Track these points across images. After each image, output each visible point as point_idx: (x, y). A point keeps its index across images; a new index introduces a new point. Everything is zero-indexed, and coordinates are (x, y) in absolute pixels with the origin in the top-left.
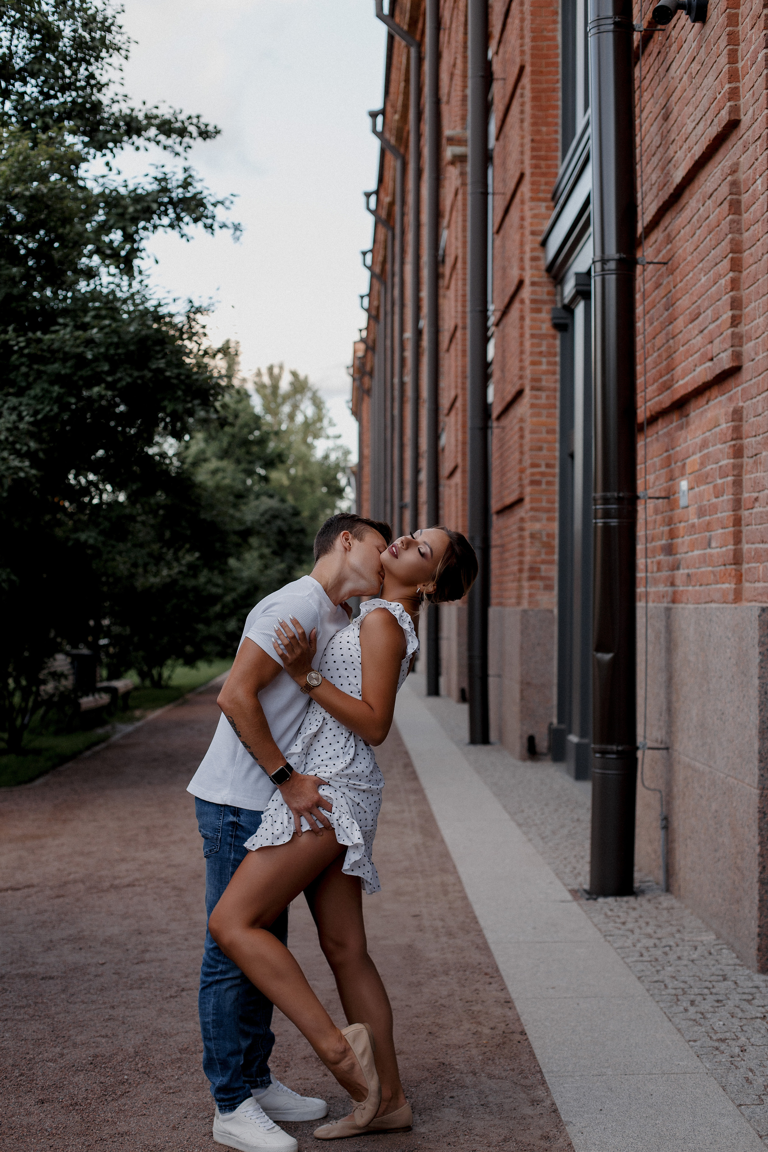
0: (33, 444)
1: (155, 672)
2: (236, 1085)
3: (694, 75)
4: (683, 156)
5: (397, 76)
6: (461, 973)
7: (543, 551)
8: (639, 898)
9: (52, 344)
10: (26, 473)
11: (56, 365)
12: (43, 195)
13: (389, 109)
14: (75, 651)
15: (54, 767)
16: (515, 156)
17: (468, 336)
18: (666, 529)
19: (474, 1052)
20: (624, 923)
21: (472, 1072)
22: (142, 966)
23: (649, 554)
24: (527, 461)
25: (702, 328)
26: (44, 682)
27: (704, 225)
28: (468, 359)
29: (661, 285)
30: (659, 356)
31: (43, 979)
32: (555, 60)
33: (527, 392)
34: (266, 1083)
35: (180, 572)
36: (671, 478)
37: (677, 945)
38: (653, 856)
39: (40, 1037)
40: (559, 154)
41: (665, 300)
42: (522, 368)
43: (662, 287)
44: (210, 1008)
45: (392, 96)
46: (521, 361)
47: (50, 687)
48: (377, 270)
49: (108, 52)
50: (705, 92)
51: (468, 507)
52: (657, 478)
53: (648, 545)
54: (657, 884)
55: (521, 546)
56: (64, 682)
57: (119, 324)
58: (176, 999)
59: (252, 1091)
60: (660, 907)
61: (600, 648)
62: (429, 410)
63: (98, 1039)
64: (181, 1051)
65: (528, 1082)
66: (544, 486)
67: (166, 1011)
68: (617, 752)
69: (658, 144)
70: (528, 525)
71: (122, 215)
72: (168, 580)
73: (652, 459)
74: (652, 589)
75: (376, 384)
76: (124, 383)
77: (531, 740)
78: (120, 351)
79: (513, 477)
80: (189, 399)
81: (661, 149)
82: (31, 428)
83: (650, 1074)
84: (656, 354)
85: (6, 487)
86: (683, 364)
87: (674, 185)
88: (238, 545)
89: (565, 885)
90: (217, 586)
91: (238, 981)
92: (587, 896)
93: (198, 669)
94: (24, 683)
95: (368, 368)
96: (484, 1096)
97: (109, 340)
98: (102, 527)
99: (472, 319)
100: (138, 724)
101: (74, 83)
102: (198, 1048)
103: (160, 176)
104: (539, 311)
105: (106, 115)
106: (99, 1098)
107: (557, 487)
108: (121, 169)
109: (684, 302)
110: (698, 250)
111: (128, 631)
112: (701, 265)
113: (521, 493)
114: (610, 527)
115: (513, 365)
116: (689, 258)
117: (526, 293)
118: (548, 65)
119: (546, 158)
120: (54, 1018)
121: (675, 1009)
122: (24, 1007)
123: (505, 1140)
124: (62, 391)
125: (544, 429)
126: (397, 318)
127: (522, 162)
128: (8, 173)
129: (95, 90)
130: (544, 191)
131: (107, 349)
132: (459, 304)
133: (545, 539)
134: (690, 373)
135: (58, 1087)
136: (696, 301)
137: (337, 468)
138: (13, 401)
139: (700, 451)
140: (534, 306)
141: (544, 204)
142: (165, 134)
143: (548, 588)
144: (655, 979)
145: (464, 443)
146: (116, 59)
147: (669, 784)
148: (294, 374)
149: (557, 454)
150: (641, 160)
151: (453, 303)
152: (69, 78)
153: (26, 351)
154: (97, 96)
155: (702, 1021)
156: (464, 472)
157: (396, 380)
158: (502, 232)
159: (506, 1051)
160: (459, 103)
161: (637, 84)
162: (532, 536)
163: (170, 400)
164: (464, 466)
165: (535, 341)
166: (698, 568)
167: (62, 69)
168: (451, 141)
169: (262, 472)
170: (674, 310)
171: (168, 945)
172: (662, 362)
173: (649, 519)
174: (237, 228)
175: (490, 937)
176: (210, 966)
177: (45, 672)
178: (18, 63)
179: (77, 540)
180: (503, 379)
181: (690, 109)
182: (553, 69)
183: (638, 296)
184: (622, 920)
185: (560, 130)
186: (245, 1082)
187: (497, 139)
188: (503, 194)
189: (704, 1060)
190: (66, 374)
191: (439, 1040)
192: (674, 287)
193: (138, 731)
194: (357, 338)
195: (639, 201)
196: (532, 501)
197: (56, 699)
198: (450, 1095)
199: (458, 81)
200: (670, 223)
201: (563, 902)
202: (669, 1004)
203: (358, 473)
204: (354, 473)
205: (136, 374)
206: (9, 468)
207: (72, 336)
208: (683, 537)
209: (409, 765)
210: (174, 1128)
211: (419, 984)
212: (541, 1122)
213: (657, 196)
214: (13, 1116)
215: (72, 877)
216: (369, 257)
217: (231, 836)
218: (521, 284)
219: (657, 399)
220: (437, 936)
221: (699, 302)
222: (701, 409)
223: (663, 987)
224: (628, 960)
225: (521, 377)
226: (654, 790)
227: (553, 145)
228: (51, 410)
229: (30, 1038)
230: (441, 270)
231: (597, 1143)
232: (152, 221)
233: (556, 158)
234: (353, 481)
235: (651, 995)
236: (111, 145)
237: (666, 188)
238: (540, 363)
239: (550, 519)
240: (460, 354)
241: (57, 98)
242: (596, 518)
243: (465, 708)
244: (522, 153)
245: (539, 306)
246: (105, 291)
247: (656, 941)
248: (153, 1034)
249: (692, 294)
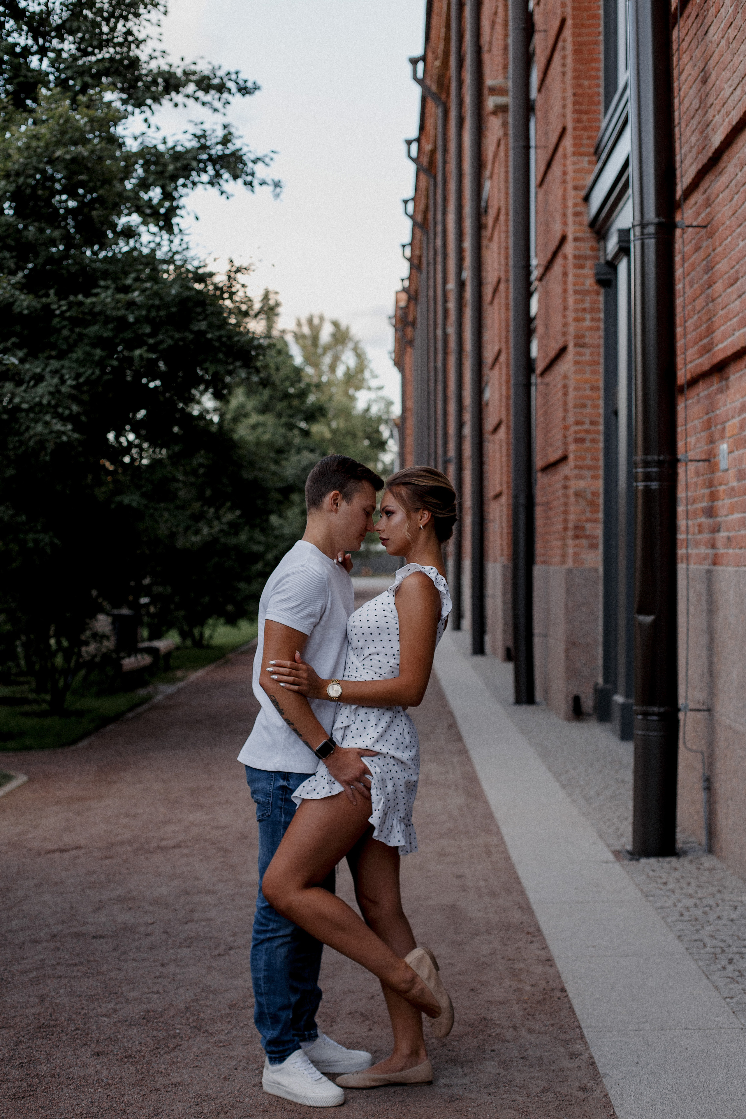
0: (75, 408)
1: (196, 631)
2: (286, 1038)
3: (731, 40)
4: (721, 120)
5: (438, 22)
6: (503, 932)
7: (588, 509)
8: (682, 859)
9: (94, 307)
10: (69, 437)
11: (96, 328)
12: (84, 158)
13: (430, 56)
14: (115, 612)
15: (97, 729)
16: (557, 109)
17: (511, 290)
18: (707, 491)
19: (515, 1007)
20: (665, 884)
21: (512, 1027)
22: (191, 926)
23: (691, 515)
24: (571, 419)
25: (740, 293)
26: (87, 643)
27: (742, 190)
28: (511, 313)
29: (700, 247)
30: (700, 318)
31: (94, 937)
32: (595, 12)
33: (571, 349)
34: (313, 1037)
35: (222, 531)
36: (711, 441)
37: (718, 905)
38: (696, 817)
39: (93, 993)
40: (602, 108)
41: (704, 263)
42: (565, 325)
43: (701, 250)
44: (261, 964)
45: (433, 42)
46: (565, 317)
47: (92, 648)
48: (419, 218)
49: (145, 8)
50: (741, 58)
51: (512, 463)
52: (698, 441)
53: (689, 507)
54: (700, 844)
55: (566, 504)
56: (106, 643)
57: (161, 286)
58: (224, 957)
59: (301, 1044)
60: (702, 867)
61: (642, 610)
62: (473, 365)
63: (150, 995)
64: (232, 1006)
65: (567, 1037)
66: (588, 444)
67: (216, 969)
68: (659, 714)
69: (697, 107)
70: (572, 483)
71: (161, 174)
72: (209, 539)
73: (693, 421)
74: (693, 551)
75: (419, 335)
76: (165, 345)
77: (577, 701)
78: (162, 313)
79: (557, 434)
80: (230, 360)
81: (700, 112)
82: (74, 392)
83: (686, 1029)
84: (696, 317)
85: (49, 450)
86: (722, 328)
87: (713, 149)
88: (280, 503)
89: (608, 846)
90: (259, 543)
91: (288, 939)
92: (629, 857)
93: (239, 628)
94: (65, 643)
95: (410, 318)
96: (523, 1050)
97: (150, 302)
98: (144, 490)
99: (515, 275)
100: (181, 684)
101: (111, 40)
102: (246, 1004)
103: (199, 133)
104: (582, 266)
105: (144, 72)
106: (152, 1051)
107: (601, 445)
108: (159, 125)
109: (722, 266)
110: (736, 215)
111: (169, 590)
112: (739, 230)
113: (566, 451)
114: (651, 489)
115: (557, 320)
116: (728, 223)
117: (569, 249)
118: (589, 18)
119: (587, 112)
120: (106, 975)
121: (713, 967)
122: (75, 965)
123: (543, 1091)
124: (104, 354)
125: (588, 386)
126: (439, 267)
127: (564, 116)
128: (48, 136)
129: (133, 46)
130: (587, 146)
131: (149, 311)
132: (503, 257)
133: (589, 497)
134: (729, 337)
135: (113, 1040)
136: (734, 266)
137: (379, 420)
138: (55, 364)
139: (739, 415)
140: (577, 262)
141: (586, 159)
142: (203, 90)
143: (593, 546)
144: (695, 938)
145: (508, 398)
146: (155, 15)
147: (711, 745)
148: (336, 324)
149: (601, 411)
150: (679, 123)
151: (496, 256)
152: (107, 34)
153: (68, 314)
154: (135, 52)
155: (739, 979)
156: (508, 427)
157: (439, 332)
158: (545, 186)
159: (546, 1007)
160: (500, 52)
161: (675, 46)
162: (577, 494)
163: (211, 362)
164: (508, 421)
165: (579, 297)
166: (738, 531)
167: (100, 27)
168: (493, 90)
169: (303, 425)
170: (713, 274)
171: (216, 905)
172: (701, 325)
173: (690, 481)
174: (277, 185)
175: (532, 897)
176: (261, 924)
177: (88, 633)
178: (56, 20)
179: (121, 503)
180: (547, 334)
181: (727, 74)
182: (594, 21)
183: (678, 259)
184: (664, 880)
185: (602, 83)
186: (294, 1035)
187: (539, 90)
188: (546, 147)
189: (740, 1016)
190: (107, 338)
191: (481, 996)
192: (714, 250)
193: (180, 691)
194: (399, 287)
195: (678, 164)
196: (576, 458)
197: (98, 660)
198: (490, 1048)
199: (499, 29)
200: (709, 186)
201: (606, 862)
202: (707, 962)
203: (401, 425)
204: (397, 425)
205: (177, 336)
206: (51, 432)
207: (113, 299)
208: (723, 500)
209: (453, 725)
210: (225, 1079)
211: (462, 943)
212: (579, 1074)
213: (696, 158)
214: (70, 1067)
215: (119, 838)
216: (411, 206)
217: (282, 800)
218: (563, 239)
219: (697, 361)
220: (480, 896)
221: (737, 267)
222: (741, 373)
223: (702, 945)
224: (669, 920)
225: (565, 334)
226: (696, 751)
227: (595, 98)
228: (93, 373)
229: (84, 994)
230: (483, 220)
231: (633, 1094)
232: (191, 178)
233: (598, 112)
234: (396, 433)
235: (690, 954)
236: (149, 101)
237: (705, 151)
238: (583, 319)
239: (595, 477)
240: (503, 307)
241: (95, 55)
242: (636, 481)
243: (509, 668)
244: (564, 107)
245: (582, 261)
246: (146, 251)
247: (698, 902)
248: (202, 990)
249: (730, 258)
